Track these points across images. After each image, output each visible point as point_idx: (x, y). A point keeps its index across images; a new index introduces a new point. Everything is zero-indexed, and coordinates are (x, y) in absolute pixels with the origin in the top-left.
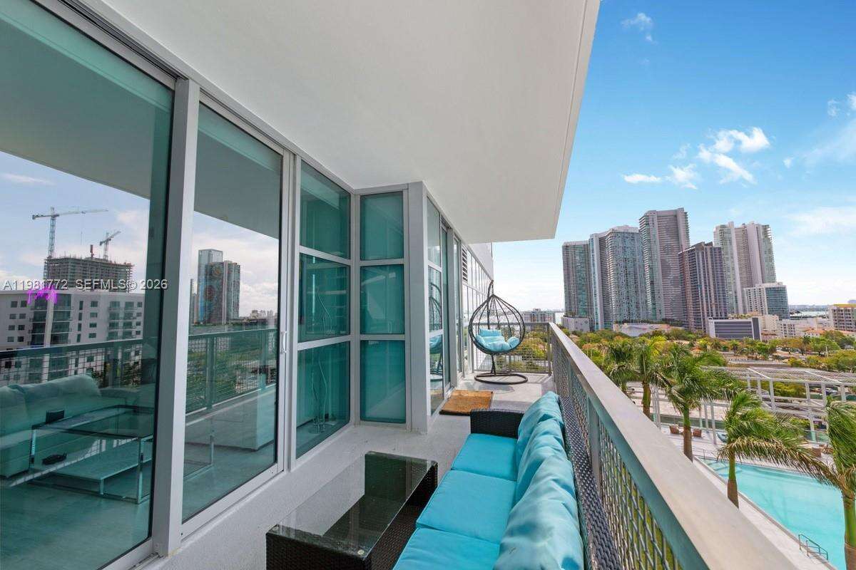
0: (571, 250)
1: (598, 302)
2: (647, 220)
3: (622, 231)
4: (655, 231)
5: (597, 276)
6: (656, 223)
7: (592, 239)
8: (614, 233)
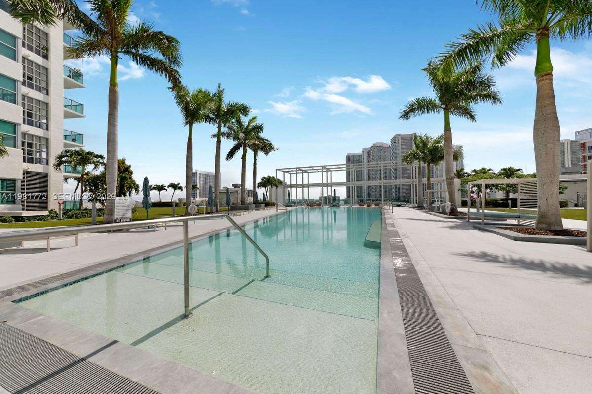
0: (351, 159)
1: (365, 190)
2: (395, 140)
3: (379, 145)
4: (399, 147)
5: (365, 175)
6: (400, 142)
7: (363, 152)
8: (375, 147)
